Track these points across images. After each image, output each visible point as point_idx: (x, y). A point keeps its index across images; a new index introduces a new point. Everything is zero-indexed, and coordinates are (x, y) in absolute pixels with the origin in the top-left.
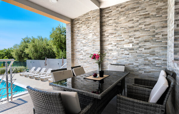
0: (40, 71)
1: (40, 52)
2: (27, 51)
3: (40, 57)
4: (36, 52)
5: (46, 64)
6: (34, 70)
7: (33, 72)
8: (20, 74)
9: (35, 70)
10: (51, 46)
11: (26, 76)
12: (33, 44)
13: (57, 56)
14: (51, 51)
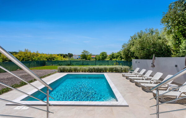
0: (144, 74)
1: (147, 49)
2: (132, 49)
3: (148, 56)
4: (142, 49)
5: (154, 65)
6: (137, 72)
7: (135, 74)
8: (123, 74)
9: (139, 72)
10: (164, 39)
11: (127, 78)
12: (140, 39)
13: (174, 53)
14: (164, 46)
